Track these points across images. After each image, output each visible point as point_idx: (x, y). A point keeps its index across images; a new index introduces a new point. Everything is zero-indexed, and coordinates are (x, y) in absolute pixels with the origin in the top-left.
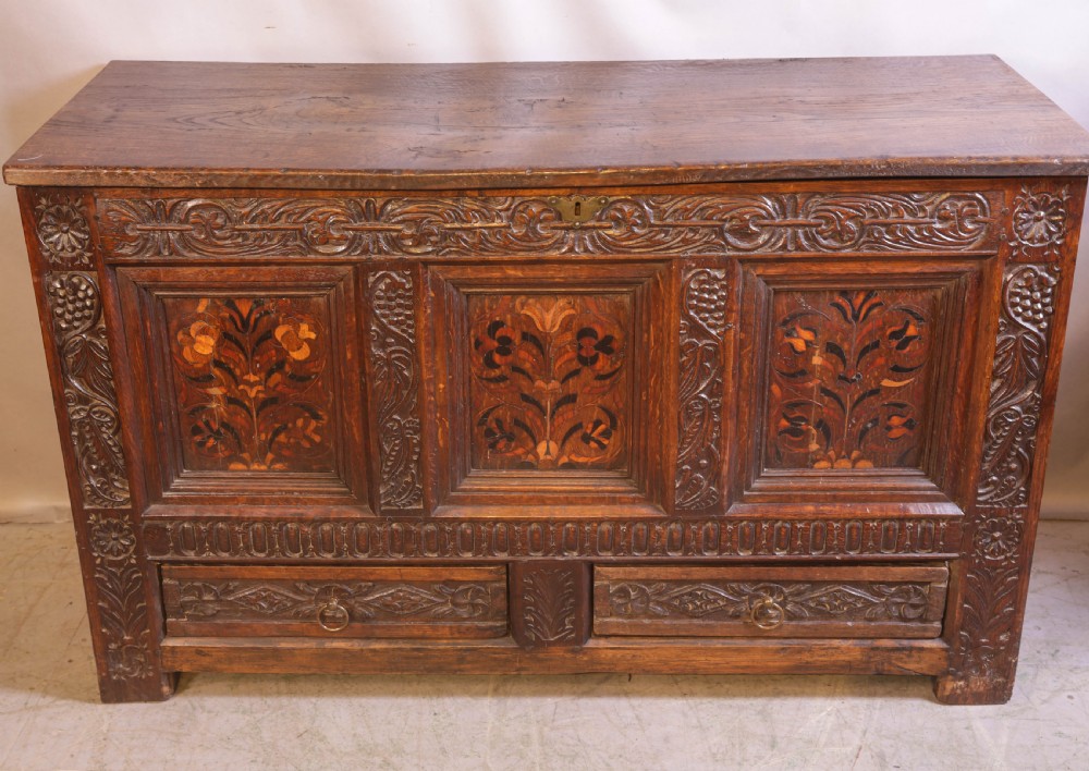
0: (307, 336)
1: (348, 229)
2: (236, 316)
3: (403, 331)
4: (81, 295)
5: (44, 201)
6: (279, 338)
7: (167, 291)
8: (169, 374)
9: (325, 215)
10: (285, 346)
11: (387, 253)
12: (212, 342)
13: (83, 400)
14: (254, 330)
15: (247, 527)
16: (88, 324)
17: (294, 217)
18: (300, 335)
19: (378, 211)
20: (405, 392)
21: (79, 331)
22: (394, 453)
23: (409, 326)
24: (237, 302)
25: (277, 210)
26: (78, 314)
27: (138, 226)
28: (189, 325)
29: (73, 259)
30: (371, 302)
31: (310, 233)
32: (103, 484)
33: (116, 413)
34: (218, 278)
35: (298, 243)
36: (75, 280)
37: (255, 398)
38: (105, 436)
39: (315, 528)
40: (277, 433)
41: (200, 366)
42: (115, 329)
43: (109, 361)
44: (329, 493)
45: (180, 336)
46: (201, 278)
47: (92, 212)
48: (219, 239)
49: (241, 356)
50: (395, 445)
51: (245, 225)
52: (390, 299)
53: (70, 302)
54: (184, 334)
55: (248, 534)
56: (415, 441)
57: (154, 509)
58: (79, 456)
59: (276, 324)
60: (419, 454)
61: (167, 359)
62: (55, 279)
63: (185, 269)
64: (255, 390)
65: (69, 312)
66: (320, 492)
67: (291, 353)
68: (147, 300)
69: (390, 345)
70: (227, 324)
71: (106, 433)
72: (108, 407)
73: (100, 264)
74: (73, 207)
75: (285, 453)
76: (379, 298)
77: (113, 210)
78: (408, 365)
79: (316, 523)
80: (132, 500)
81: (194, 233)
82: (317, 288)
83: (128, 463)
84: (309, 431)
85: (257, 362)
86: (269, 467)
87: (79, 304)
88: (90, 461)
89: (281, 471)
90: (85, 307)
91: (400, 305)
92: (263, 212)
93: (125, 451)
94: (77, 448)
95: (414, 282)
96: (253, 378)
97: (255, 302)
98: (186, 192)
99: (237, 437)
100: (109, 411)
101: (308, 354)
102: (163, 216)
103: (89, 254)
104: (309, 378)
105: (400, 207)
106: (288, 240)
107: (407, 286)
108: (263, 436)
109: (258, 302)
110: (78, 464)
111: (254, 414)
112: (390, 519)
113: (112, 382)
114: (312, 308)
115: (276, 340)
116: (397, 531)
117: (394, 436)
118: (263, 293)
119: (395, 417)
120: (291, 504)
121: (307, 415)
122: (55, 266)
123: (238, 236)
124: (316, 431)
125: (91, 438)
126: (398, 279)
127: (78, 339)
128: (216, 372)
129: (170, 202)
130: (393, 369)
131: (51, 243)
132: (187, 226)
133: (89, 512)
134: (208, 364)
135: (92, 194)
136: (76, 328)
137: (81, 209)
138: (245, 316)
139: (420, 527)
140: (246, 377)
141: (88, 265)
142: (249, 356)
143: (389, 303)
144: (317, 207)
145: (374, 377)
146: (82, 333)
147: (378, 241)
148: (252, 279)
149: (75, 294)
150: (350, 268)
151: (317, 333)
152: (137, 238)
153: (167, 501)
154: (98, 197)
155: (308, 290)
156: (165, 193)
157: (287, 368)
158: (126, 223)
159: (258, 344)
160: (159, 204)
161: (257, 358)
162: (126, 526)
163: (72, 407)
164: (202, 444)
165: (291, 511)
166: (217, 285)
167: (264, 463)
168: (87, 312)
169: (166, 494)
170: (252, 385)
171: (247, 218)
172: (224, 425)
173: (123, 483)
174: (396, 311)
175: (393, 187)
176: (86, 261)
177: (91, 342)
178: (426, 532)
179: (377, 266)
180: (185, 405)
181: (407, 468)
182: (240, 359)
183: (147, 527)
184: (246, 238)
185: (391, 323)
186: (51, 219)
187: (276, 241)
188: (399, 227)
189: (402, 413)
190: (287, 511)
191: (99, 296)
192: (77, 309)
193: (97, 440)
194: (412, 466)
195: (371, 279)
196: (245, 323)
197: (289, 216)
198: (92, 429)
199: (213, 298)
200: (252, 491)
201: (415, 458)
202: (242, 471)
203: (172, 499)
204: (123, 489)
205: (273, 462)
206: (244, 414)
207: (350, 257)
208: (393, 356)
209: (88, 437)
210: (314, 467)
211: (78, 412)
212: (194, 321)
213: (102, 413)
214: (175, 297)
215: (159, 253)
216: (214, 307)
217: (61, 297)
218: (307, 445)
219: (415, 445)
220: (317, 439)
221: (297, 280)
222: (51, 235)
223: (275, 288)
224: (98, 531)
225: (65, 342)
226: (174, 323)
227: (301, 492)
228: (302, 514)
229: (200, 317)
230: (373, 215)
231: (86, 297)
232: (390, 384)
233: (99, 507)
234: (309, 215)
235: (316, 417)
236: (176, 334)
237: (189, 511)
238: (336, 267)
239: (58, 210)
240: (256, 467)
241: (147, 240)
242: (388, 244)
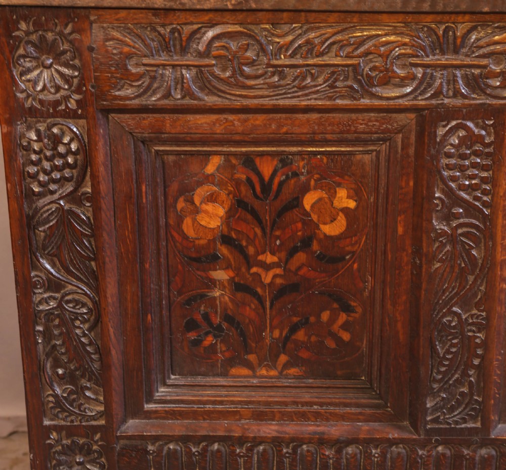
0: (345, 205)
1: (416, 65)
2: (255, 179)
3: (477, 198)
4: (61, 149)
5: (23, 26)
6: (307, 207)
7: (171, 145)
8: (163, 251)
9: (390, 46)
10: (315, 217)
11: (464, 97)
12: (221, 212)
13: (54, 285)
14: (276, 197)
15: (250, 449)
16: (69, 188)
17: (349, 49)
18: (336, 203)
19: (459, 41)
20: (471, 278)
21: (56, 196)
22: (449, 356)
23: (485, 192)
24: (258, 161)
25: (327, 40)
26: (56, 175)
27: (145, 61)
28: (194, 190)
29: (57, 103)
30: (438, 161)
31: (367, 69)
32: (71, 392)
33: (95, 303)
34: (240, 129)
35: (349, 83)
36: (55, 130)
37: (270, 285)
38: (78, 331)
39: (339, 451)
40: (294, 329)
41: (202, 242)
42: (103, 194)
43: (93, 236)
44: (358, 405)
45: (181, 204)
46: (219, 129)
47: (87, 41)
48: (249, 77)
49: (258, 231)
50: (453, 345)
51: (283, 60)
52: (463, 157)
53: (48, 159)
54: (186, 201)
55: (251, 457)
56: (478, 341)
57: (132, 426)
58: (43, 357)
59: (305, 189)
60: (482, 357)
61: (162, 232)
62: (29, 128)
63: (198, 116)
64: (271, 274)
65: (45, 172)
66: (346, 405)
67: (322, 226)
68: (145, 157)
69: (457, 216)
70: (243, 189)
71: (81, 329)
72: (86, 294)
73: (91, 110)
74: (61, 34)
75: (304, 354)
76: (449, 155)
77: (113, 39)
78: (477, 241)
79: (339, 444)
80: (107, 414)
81: (217, 71)
82: (365, 142)
83: (106, 366)
84: (335, 327)
85: (278, 237)
86: (281, 373)
87: (58, 162)
88: (57, 364)
89: (296, 377)
90: (67, 165)
91: (474, 165)
92: (308, 42)
93: (103, 352)
94: (41, 347)
95: (496, 133)
96: (270, 258)
97: (282, 161)
98: (211, 15)
99: (242, 334)
100: (85, 299)
101: (344, 228)
102: (178, 47)
103: (77, 97)
104: (344, 258)
105: (487, 35)
106: (336, 80)
107: (487, 141)
108: (276, 333)
109: (285, 160)
110: (41, 369)
111: (268, 304)
112: (436, 440)
113: (93, 263)
114: (353, 168)
115: (305, 210)
116: (444, 455)
117: (451, 334)
118: (294, 149)
119: (455, 309)
120: (309, 419)
121: (335, 306)
122: (32, 112)
123: (273, 74)
124: (345, 327)
125: (60, 334)
126: (476, 131)
127: (54, 207)
128: (224, 250)
129: (187, 30)
130: (459, 247)
131: (29, 81)
132: (207, 61)
133: (50, 429)
134: (214, 240)
135: (88, 17)
136: (52, 193)
137: (72, 37)
138: (267, 178)
139: (475, 451)
140: (260, 258)
141: (75, 111)
142: (268, 231)
143: (462, 162)
144: (378, 36)
145: (431, 259)
146: (59, 199)
147: (455, 81)
148: (284, 129)
149: (55, 148)
150: (412, 116)
151: (359, 200)
152: (140, 76)
153: (149, 415)
154: (95, 21)
155: (354, 145)
156: (182, 17)
157: (315, 246)
158: (129, 56)
159: (280, 214)
160: (173, 31)
161: (278, 233)
162: (95, 447)
163: (40, 294)
164: (197, 343)
165: (310, 428)
166: (237, 138)
167: (275, 367)
168: (67, 173)
169: (148, 407)
170: (267, 267)
171: (287, 50)
172: (228, 319)
173: (96, 393)
174: (469, 172)
175: (486, 9)
176: (72, 105)
177: (70, 212)
178: (482, 457)
179: (450, 114)
180: (180, 293)
181: (465, 374)
182: (256, 234)
183: (122, 449)
184: (282, 76)
185: (462, 188)
186: (31, 49)
187: (320, 80)
188: (484, 62)
189: (465, 304)
190: (304, 428)
191: (87, 151)
192: (55, 168)
193: (68, 336)
194: (471, 373)
195: (441, 132)
196: (266, 187)
197: (341, 47)
198: (63, 323)
199: (228, 155)
200: (259, 403)
201: (476, 362)
202: (245, 377)
203: (156, 412)
204: (96, 400)
205: (286, 366)
206: (254, 304)
207: (415, 102)
208: (460, 231)
209: (56, 332)
210: (339, 373)
211: (46, 301)
212: (200, 184)
213: (77, 302)
214: (178, 153)
215: (168, 95)
216: (228, 166)
217: (35, 152)
218: (331, 344)
219: (478, 346)
220: (346, 336)
221: (341, 132)
222: (29, 71)
223: (312, 143)
224: (59, 453)
225: (36, 211)
226: (174, 187)
227: (321, 404)
228: (323, 433)
229: (209, 179)
230: (451, 47)
231: (69, 151)
232: (452, 267)
233: (63, 423)
234: (366, 46)
235: (347, 309)
236: (176, 201)
237: (178, 427)
238: (394, 115)
239: (42, 39)
240: (264, 372)
241: (153, 78)
242: (467, 85)
